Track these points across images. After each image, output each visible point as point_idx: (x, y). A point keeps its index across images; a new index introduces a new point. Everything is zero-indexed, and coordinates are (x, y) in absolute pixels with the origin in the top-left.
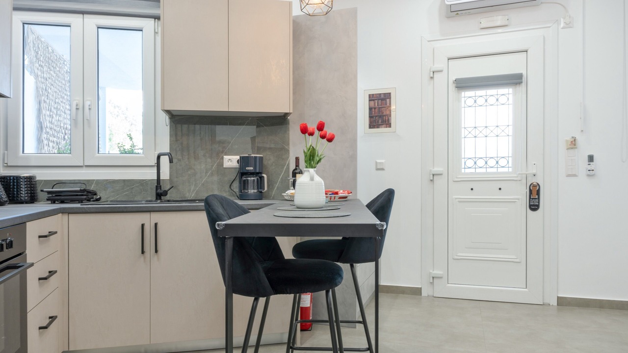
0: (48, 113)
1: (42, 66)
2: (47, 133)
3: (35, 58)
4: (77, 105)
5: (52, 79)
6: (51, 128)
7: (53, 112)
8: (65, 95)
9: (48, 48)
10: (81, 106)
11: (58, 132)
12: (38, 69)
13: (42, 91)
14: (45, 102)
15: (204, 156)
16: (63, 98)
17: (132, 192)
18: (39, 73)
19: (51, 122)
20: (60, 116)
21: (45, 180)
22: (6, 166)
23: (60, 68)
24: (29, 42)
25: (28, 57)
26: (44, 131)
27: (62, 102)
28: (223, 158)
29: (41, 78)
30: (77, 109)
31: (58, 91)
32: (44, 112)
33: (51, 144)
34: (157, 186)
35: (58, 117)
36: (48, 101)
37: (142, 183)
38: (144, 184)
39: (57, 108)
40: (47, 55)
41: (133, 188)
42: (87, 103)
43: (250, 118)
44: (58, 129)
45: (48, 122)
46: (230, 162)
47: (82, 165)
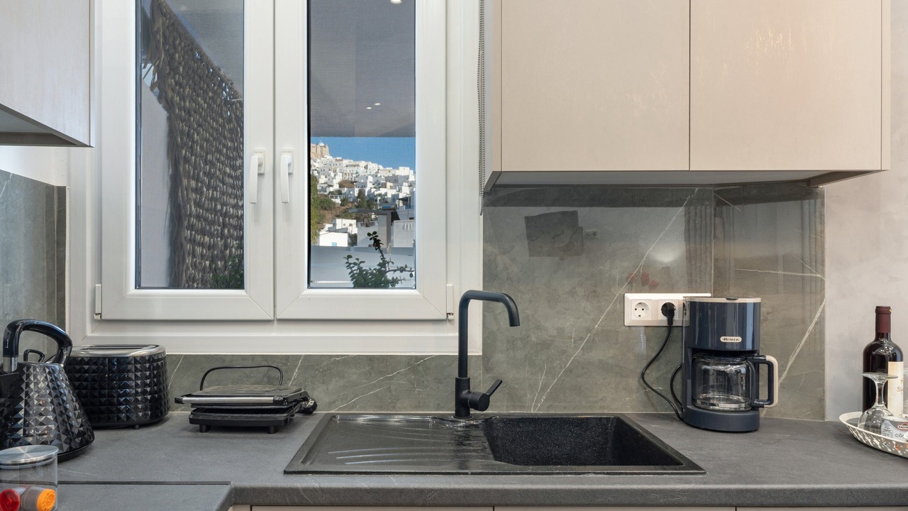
0: (193, 183)
1: (181, 86)
2: (191, 227)
3: (168, 67)
4: (260, 165)
5: (200, 114)
6: (198, 217)
7: (202, 182)
8: (224, 146)
9: (192, 50)
10: (268, 169)
11: (212, 223)
12: (173, 90)
13: (181, 138)
14: (187, 161)
15: (572, 293)
16: (220, 152)
17: (389, 390)
18: (177, 99)
19: (198, 204)
20: (215, 189)
21: (185, 356)
22: (97, 321)
23: (214, 92)
24: (155, 29)
25: (154, 65)
26: (186, 223)
27: (218, 160)
28: (622, 300)
29: (180, 109)
30: (260, 175)
31: (211, 139)
32: (185, 182)
33: (199, 250)
34: (457, 380)
35: (211, 192)
36: (193, 158)
37: (416, 365)
38: (420, 368)
39: (208, 174)
40: (191, 63)
41: (391, 378)
42: (285, 159)
43: (697, 189)
44: (210, 216)
45: (192, 203)
46: (639, 309)
47: (271, 317)
